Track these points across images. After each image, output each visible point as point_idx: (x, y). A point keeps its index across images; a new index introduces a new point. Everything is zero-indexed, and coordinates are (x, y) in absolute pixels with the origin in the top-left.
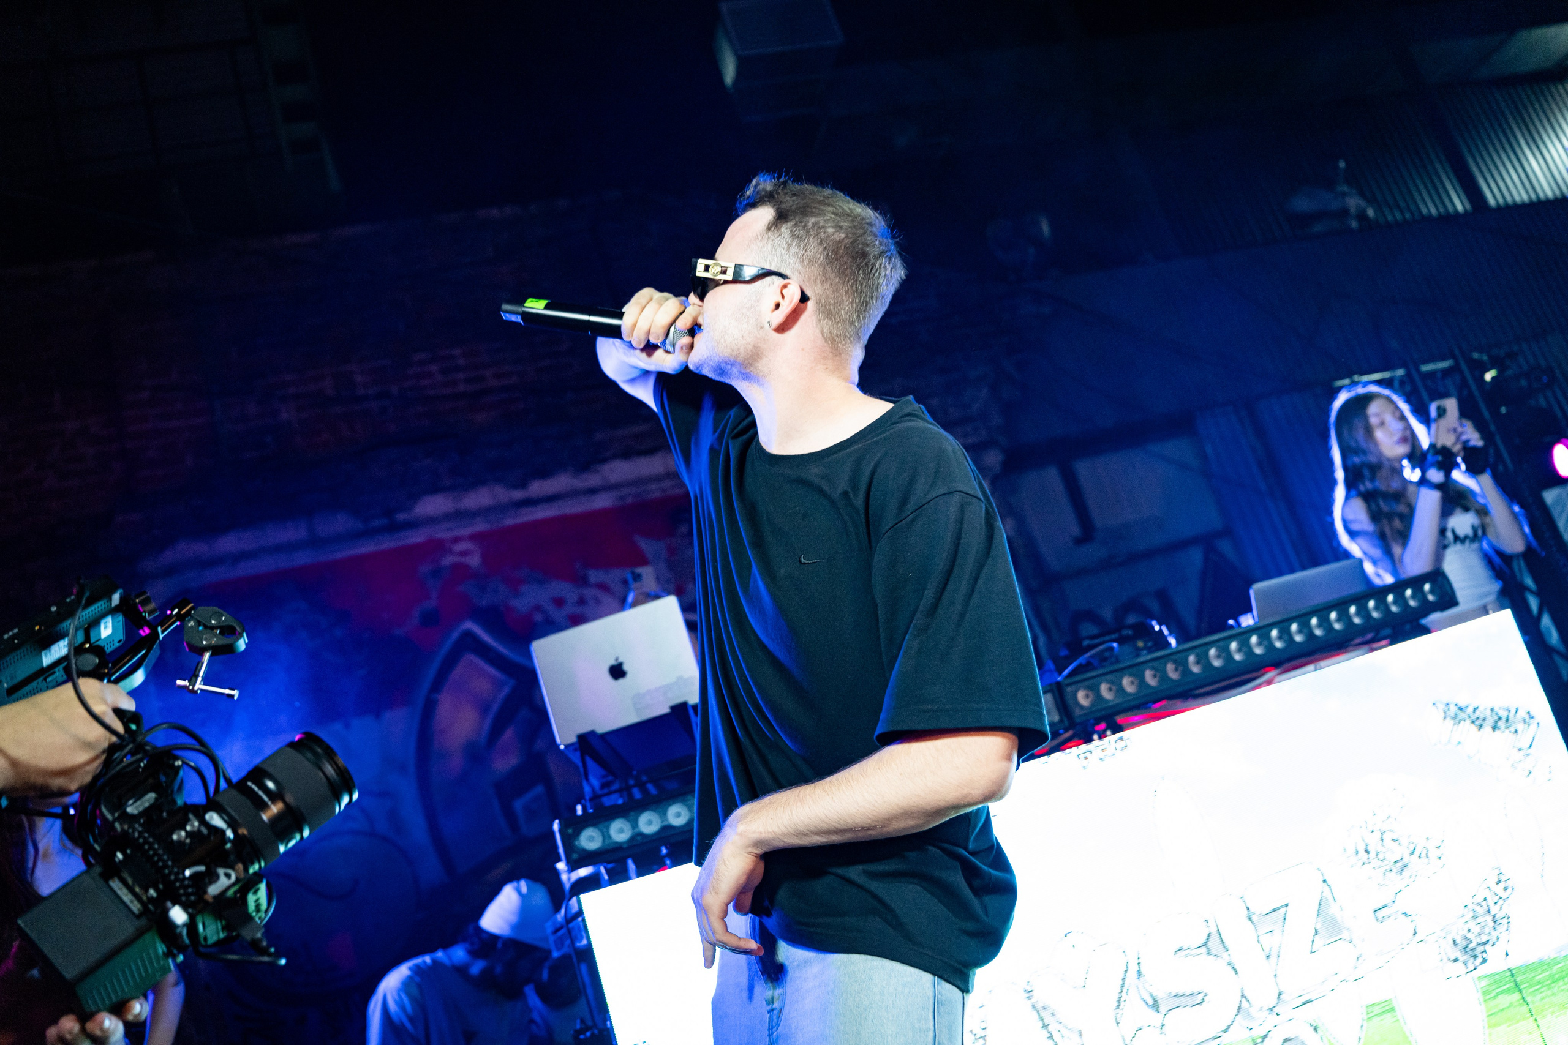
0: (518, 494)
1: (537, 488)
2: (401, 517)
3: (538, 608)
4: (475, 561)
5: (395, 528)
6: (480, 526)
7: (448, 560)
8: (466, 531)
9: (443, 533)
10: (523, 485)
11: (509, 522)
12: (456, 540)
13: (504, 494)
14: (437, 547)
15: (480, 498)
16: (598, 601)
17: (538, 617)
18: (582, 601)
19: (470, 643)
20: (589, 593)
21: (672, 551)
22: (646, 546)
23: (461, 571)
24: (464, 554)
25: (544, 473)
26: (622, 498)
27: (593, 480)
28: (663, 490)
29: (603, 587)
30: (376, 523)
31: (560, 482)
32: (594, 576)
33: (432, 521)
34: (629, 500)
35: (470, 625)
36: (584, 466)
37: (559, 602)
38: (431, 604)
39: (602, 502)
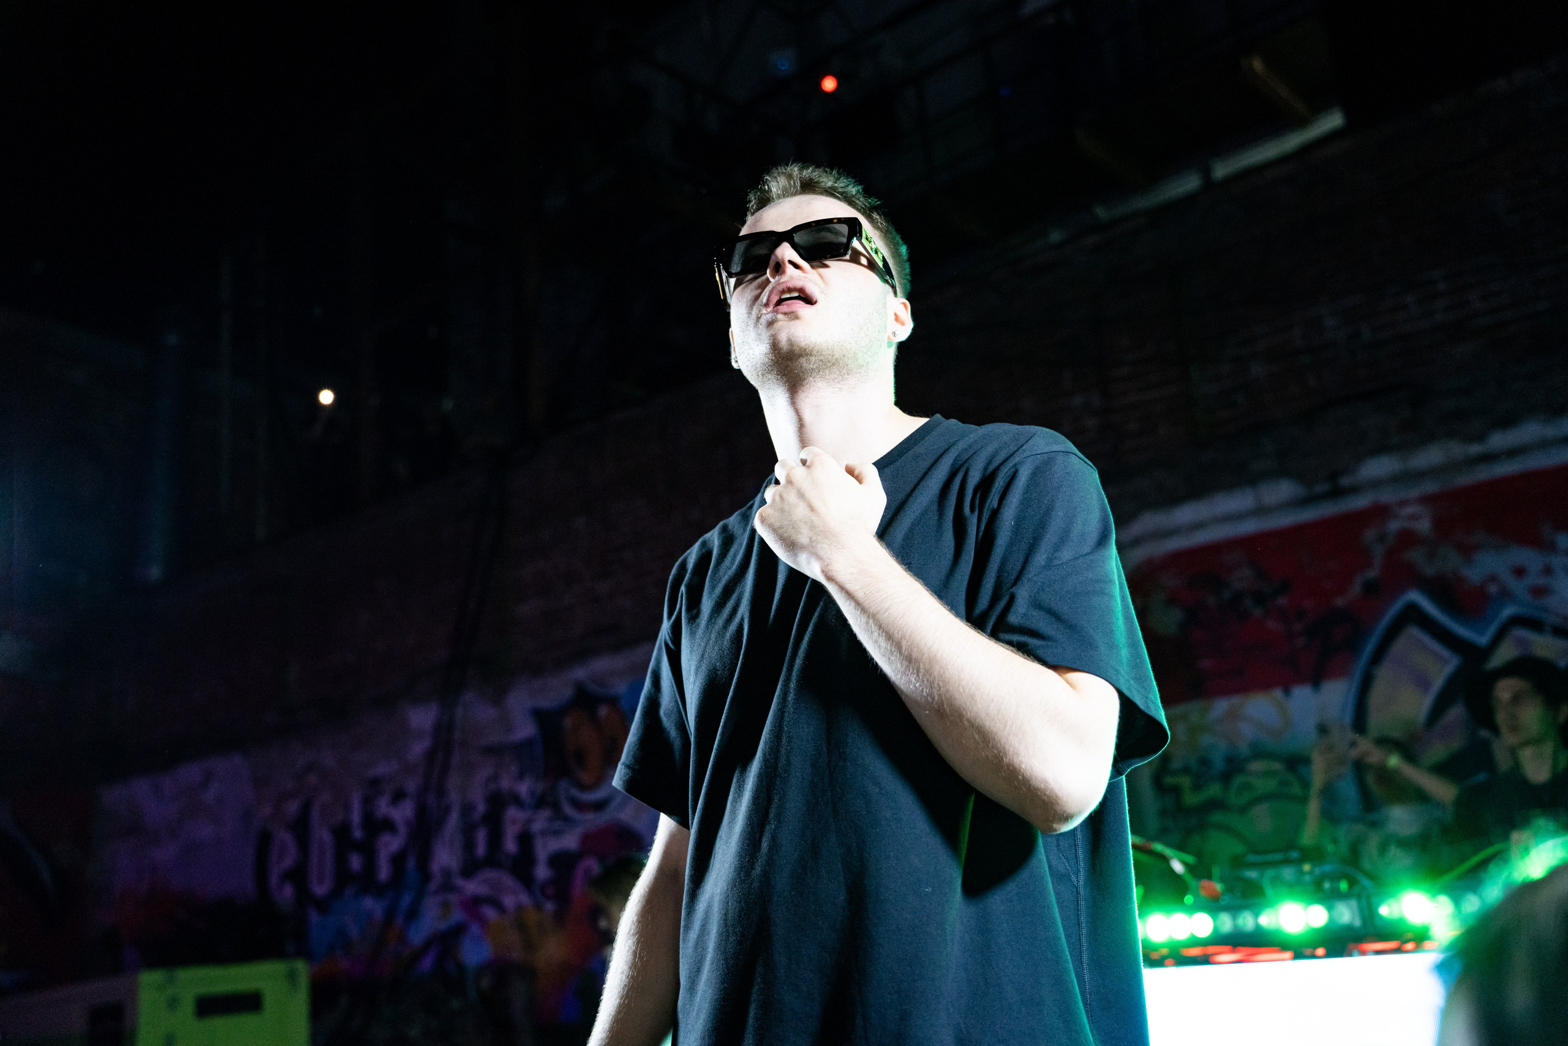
0: (1475, 449)
1: (1498, 440)
2: (1345, 481)
3: (1493, 578)
4: (1424, 526)
5: (1337, 493)
6: (1430, 487)
7: (1394, 526)
8: (1414, 493)
9: (1386, 496)
10: (1481, 438)
11: (1465, 480)
12: (1403, 503)
13: (1458, 450)
14: (1380, 512)
15: (1431, 456)
17: (1493, 589)
18: (1549, 571)
19: (1412, 615)
20: (1557, 561)
23: (1407, 538)
24: (1413, 517)
25: (1507, 422)
30: (1320, 488)
31: (1529, 431)
32: (1564, 542)
33: (1376, 484)
35: (1415, 596)
37: (1520, 572)
38: (1372, 573)
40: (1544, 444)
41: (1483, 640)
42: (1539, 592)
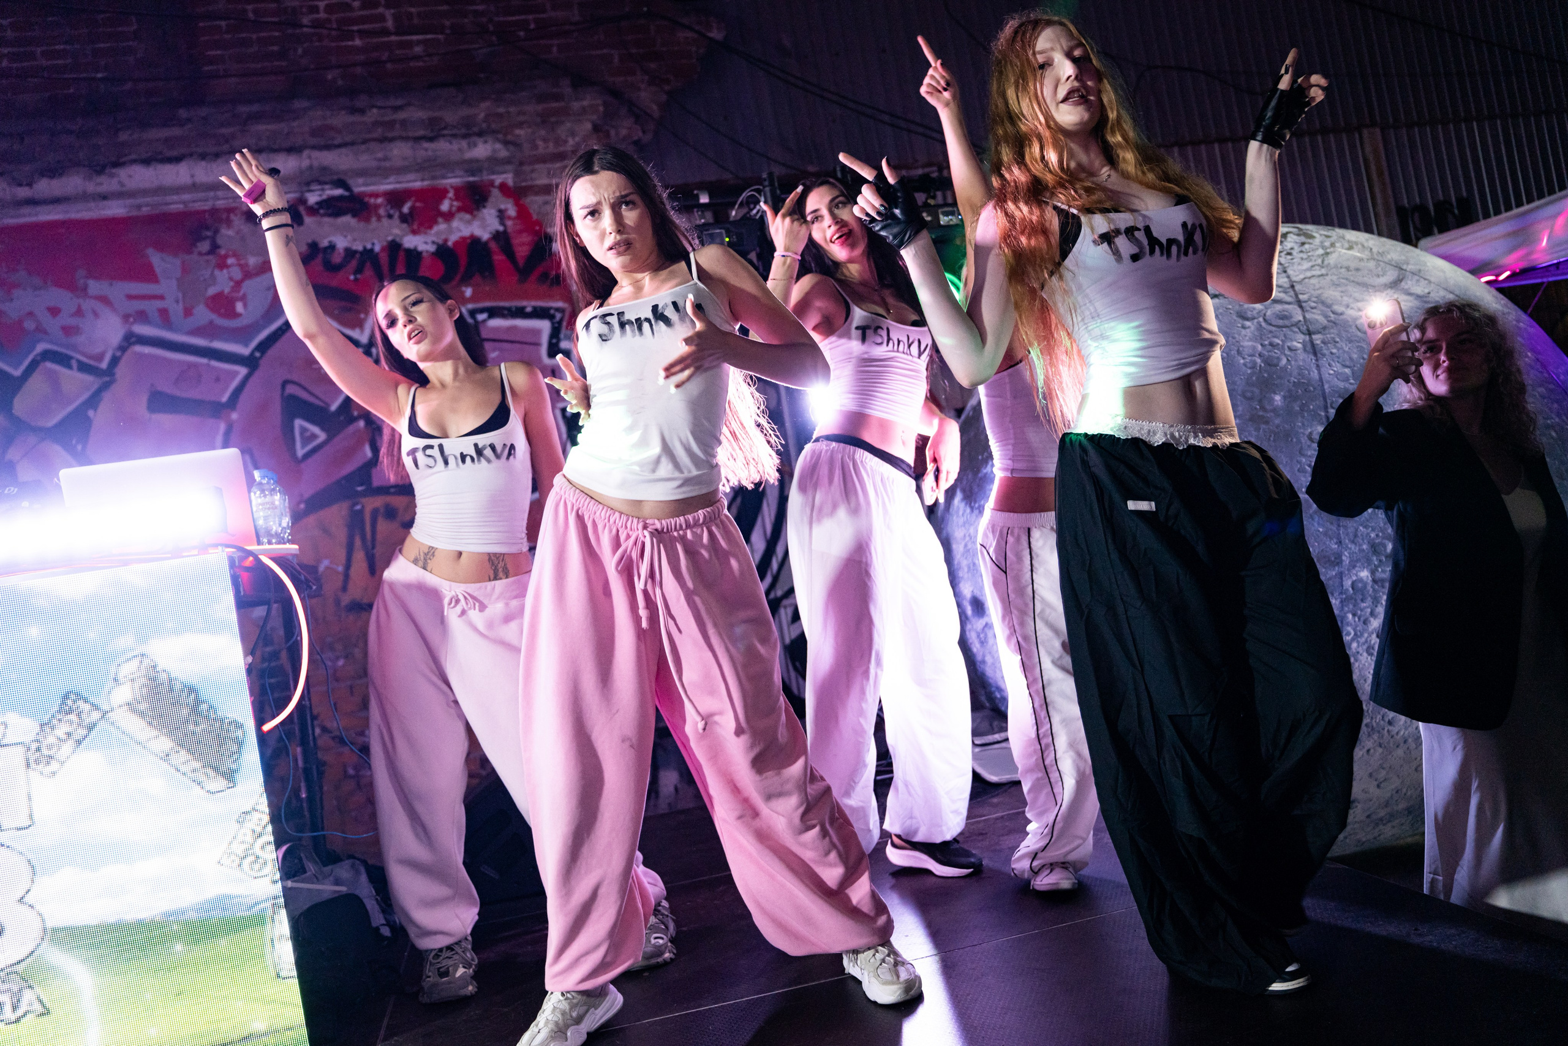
0: (23, 192)
1: (45, 187)
3: (30, 315)
11: (11, 220)
16: (96, 314)
17: (29, 325)
18: (79, 312)
20: (87, 305)
21: (185, 270)
22: (157, 260)
25: (53, 172)
26: (139, 207)
27: (106, 184)
28: (184, 203)
29: (104, 300)
31: (73, 183)
32: (95, 287)
34: (145, 210)
36: (100, 169)
37: (54, 311)
39: (116, 209)
40: (85, 197)
41: (17, 373)
42: (69, 331)
